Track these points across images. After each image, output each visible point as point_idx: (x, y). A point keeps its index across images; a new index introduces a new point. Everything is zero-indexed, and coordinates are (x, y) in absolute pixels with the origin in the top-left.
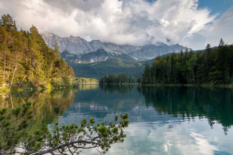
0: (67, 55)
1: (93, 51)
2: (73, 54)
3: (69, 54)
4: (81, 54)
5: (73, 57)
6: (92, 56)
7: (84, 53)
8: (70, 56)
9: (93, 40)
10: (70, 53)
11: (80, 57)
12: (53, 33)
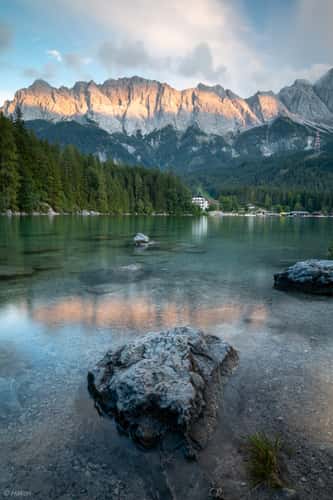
0: (200, 139)
1: (260, 123)
2: (212, 135)
3: (203, 134)
4: (231, 133)
5: (214, 142)
6: (265, 138)
7: (239, 132)
8: (207, 139)
9: (259, 93)
10: (206, 131)
11: (231, 142)
12: (158, 80)
